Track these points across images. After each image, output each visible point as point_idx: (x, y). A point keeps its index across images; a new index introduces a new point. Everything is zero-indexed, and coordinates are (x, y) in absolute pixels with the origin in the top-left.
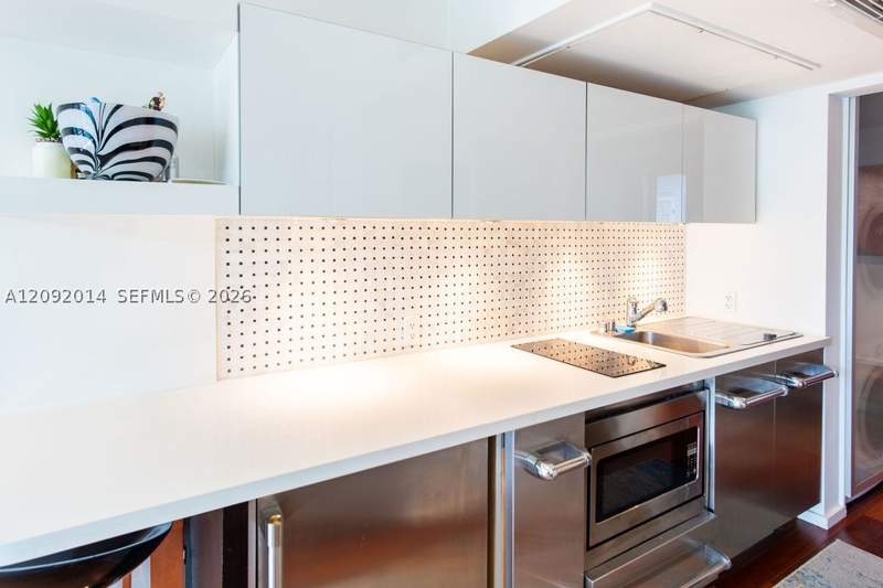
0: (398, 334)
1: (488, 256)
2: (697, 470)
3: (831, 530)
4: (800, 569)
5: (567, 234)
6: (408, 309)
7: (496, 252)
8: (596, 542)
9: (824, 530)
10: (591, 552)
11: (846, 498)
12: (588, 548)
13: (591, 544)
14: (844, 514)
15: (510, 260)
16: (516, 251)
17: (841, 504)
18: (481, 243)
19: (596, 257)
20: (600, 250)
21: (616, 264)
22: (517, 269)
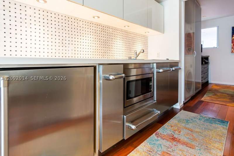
0: (67, 52)
1: (96, 33)
2: (152, 89)
3: (180, 109)
4: (175, 116)
5: (118, 32)
6: (70, 44)
7: (98, 32)
8: (127, 106)
9: (179, 109)
10: (125, 108)
11: (183, 101)
12: (124, 107)
13: (125, 106)
14: (183, 106)
15: (102, 35)
16: (104, 33)
17: (182, 103)
18: (94, 28)
19: (126, 40)
20: (127, 38)
21: (131, 43)
22: (105, 39)
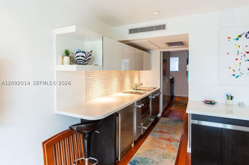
0: (107, 92)
1: (118, 77)
5: (127, 72)
9: (160, 117)
11: (162, 112)
12: (141, 119)
16: (121, 76)
18: (117, 74)
20: (131, 75)
21: (133, 78)
22: (121, 79)
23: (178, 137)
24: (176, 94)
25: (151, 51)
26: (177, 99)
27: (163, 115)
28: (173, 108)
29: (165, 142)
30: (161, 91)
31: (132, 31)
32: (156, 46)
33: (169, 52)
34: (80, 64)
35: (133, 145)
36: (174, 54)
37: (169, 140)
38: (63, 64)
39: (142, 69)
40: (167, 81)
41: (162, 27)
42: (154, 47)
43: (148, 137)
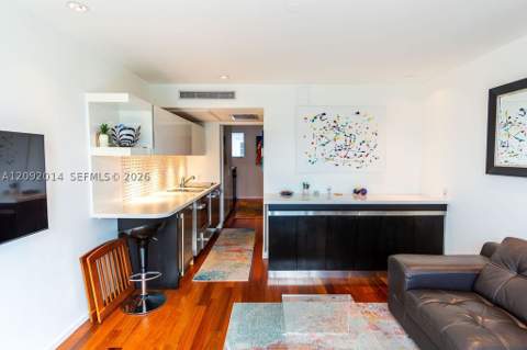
23: (251, 246)
24: (240, 196)
25: (206, 125)
26: (243, 204)
27: (225, 226)
28: (237, 216)
29: (235, 254)
30: (222, 187)
31: (183, 95)
32: (216, 116)
33: (230, 126)
34: (125, 146)
35: (192, 263)
36: (239, 129)
37: (239, 251)
38: (98, 145)
39: (189, 153)
40: (229, 173)
41: (230, 95)
42: (211, 117)
43: (211, 252)
